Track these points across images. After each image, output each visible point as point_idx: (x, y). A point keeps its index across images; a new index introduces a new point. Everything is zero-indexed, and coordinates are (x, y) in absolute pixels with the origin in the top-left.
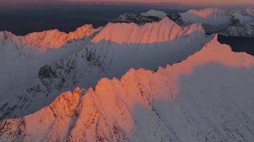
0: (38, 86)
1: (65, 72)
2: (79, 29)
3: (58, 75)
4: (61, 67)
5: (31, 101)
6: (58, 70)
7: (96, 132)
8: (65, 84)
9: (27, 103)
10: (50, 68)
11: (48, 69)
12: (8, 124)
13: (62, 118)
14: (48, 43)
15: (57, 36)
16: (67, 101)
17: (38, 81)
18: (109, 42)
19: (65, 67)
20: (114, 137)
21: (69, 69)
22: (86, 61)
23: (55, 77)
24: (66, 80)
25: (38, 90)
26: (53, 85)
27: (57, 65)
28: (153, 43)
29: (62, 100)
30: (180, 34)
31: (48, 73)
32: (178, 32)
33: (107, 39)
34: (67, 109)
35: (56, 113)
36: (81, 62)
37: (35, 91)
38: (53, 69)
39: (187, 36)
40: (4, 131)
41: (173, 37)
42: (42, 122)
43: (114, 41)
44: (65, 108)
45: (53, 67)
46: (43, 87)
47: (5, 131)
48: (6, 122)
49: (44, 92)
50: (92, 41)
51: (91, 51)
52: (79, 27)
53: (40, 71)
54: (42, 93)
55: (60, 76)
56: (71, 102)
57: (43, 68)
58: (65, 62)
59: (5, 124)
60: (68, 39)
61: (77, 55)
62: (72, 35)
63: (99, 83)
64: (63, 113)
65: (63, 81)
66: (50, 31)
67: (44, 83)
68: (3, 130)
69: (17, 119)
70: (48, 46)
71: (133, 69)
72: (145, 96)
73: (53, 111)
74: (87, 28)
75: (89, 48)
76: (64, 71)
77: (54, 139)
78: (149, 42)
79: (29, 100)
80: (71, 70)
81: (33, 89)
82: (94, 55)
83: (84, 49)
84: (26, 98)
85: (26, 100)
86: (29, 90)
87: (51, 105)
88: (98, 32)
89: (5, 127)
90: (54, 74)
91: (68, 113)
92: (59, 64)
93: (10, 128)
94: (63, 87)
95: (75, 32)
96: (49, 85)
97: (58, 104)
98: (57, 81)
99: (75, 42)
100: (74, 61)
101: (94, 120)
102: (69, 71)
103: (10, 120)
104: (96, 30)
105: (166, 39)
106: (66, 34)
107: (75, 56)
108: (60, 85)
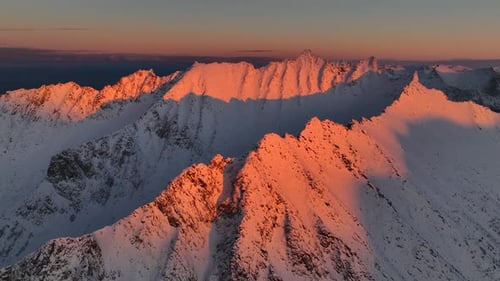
0: (48, 200)
1: (112, 164)
2: (125, 80)
3: (97, 170)
4: (100, 154)
5: (31, 235)
6: (96, 161)
7: (288, 245)
8: (114, 190)
9: (21, 241)
10: (76, 157)
11: (73, 159)
12: (60, 251)
13: (192, 226)
14: (55, 111)
15: (76, 96)
16: (199, 187)
17: (47, 188)
18: (203, 97)
19: (110, 151)
20: (325, 254)
21: (121, 155)
22: (158, 138)
23: (89, 177)
24: (117, 180)
25: (48, 208)
26: (85, 194)
27: (93, 149)
28: (291, 98)
29: (187, 184)
30: (339, 79)
31: (73, 168)
32: (335, 77)
33: (198, 92)
34: (200, 205)
35: (176, 216)
36: (146, 141)
37: (41, 211)
38: (82, 158)
39: (354, 82)
40: (48, 268)
41: (326, 86)
42: (141, 241)
43: (215, 96)
44: (197, 202)
45: (84, 153)
46: (59, 201)
47: (53, 268)
48: (53, 245)
49: (63, 211)
50: (166, 97)
51: (166, 118)
52: (125, 76)
53: (52, 165)
54: (58, 214)
55: (102, 173)
56: (209, 188)
57: (60, 158)
58: (112, 142)
59: (51, 252)
60: (103, 101)
61: (135, 126)
62: (110, 93)
63: (262, 145)
64: (192, 214)
65: (110, 182)
66: (58, 86)
67: (62, 192)
68: (46, 268)
69: (78, 239)
70: (54, 116)
71: (315, 118)
72: (356, 169)
73: (167, 213)
74: (144, 77)
75: (161, 111)
76: (109, 161)
77: (184, 275)
78: (284, 97)
79: (25, 234)
80: (126, 158)
81: (35, 208)
82: (175, 126)
83: (150, 115)
84: (18, 230)
85: (16, 234)
86: (25, 210)
87: (163, 197)
88: (172, 83)
89: (53, 259)
90: (87, 169)
91: (205, 213)
92: (97, 146)
93: (65, 261)
94: (111, 197)
95: (117, 87)
96: (76, 196)
97: (178, 195)
98: (95, 184)
99: (119, 107)
100: (131, 139)
101: (276, 218)
102: (122, 161)
103: (64, 239)
104: (166, 79)
105: (315, 90)
106: (97, 92)
107: (133, 129)
108: (102, 190)
